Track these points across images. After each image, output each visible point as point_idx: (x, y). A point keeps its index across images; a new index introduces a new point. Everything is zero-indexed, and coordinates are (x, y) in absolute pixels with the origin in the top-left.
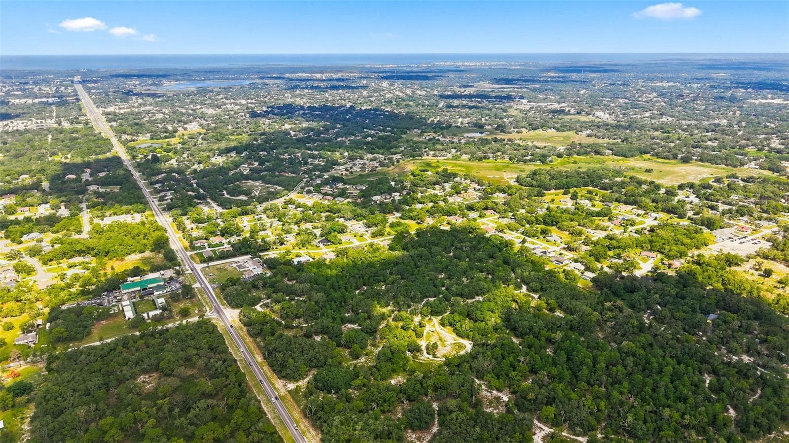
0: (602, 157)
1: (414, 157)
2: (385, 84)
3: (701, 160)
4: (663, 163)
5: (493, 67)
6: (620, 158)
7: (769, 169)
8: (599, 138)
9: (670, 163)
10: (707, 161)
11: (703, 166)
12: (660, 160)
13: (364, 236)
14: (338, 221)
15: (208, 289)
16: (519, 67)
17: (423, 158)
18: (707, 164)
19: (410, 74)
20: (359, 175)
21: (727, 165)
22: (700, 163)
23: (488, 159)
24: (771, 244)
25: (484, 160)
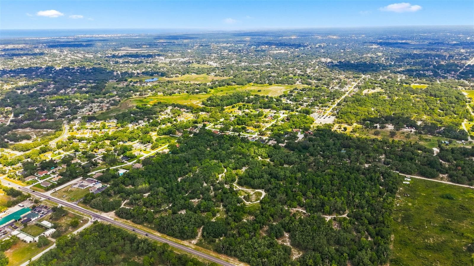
0: (231, 86)
1: (127, 97)
2: (55, 51)
3: (277, 83)
4: (261, 86)
5: (121, 38)
6: (241, 86)
7: (306, 84)
8: (222, 76)
9: (264, 86)
10: (280, 83)
11: (279, 86)
12: (259, 85)
13: (147, 150)
14: (119, 144)
15: (73, 206)
16: (138, 37)
17: (133, 97)
18: (280, 84)
19: (68, 43)
20: (101, 113)
21: (288, 84)
22: (276, 84)
23: (175, 94)
24: (335, 117)
25: (173, 95)
